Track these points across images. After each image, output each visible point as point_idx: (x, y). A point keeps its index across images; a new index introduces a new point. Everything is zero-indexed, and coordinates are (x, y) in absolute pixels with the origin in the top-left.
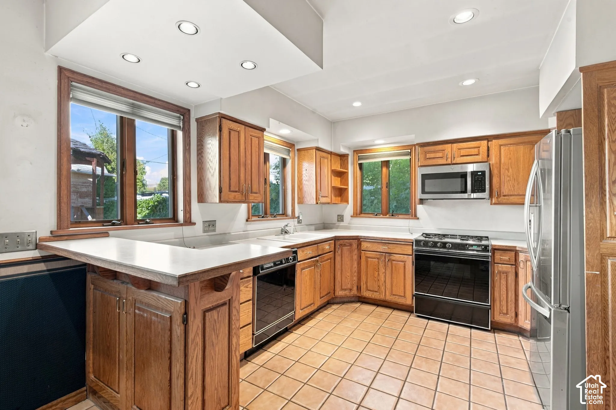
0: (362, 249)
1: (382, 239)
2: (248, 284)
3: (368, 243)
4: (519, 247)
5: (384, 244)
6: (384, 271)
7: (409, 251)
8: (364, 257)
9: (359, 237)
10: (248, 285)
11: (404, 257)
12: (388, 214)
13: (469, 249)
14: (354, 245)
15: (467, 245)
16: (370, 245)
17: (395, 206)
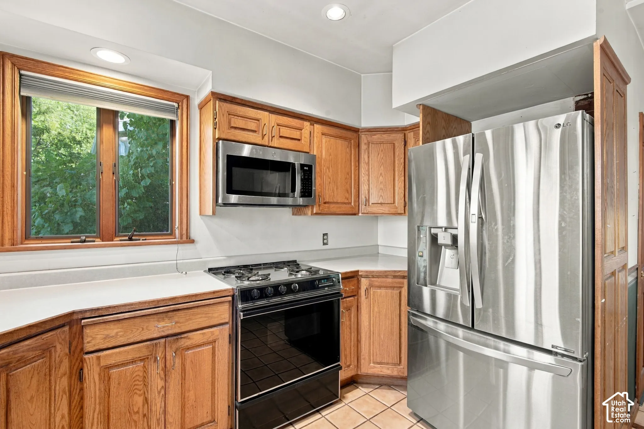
0: (89, 347)
1: (156, 304)
3: (112, 326)
4: (362, 271)
5: (164, 315)
6: (161, 383)
7: (223, 316)
8: (96, 370)
9: (75, 317)
11: (212, 333)
12: (119, 236)
13: (320, 286)
14: (59, 347)
15: (315, 281)
16: (115, 331)
17: (81, 217)
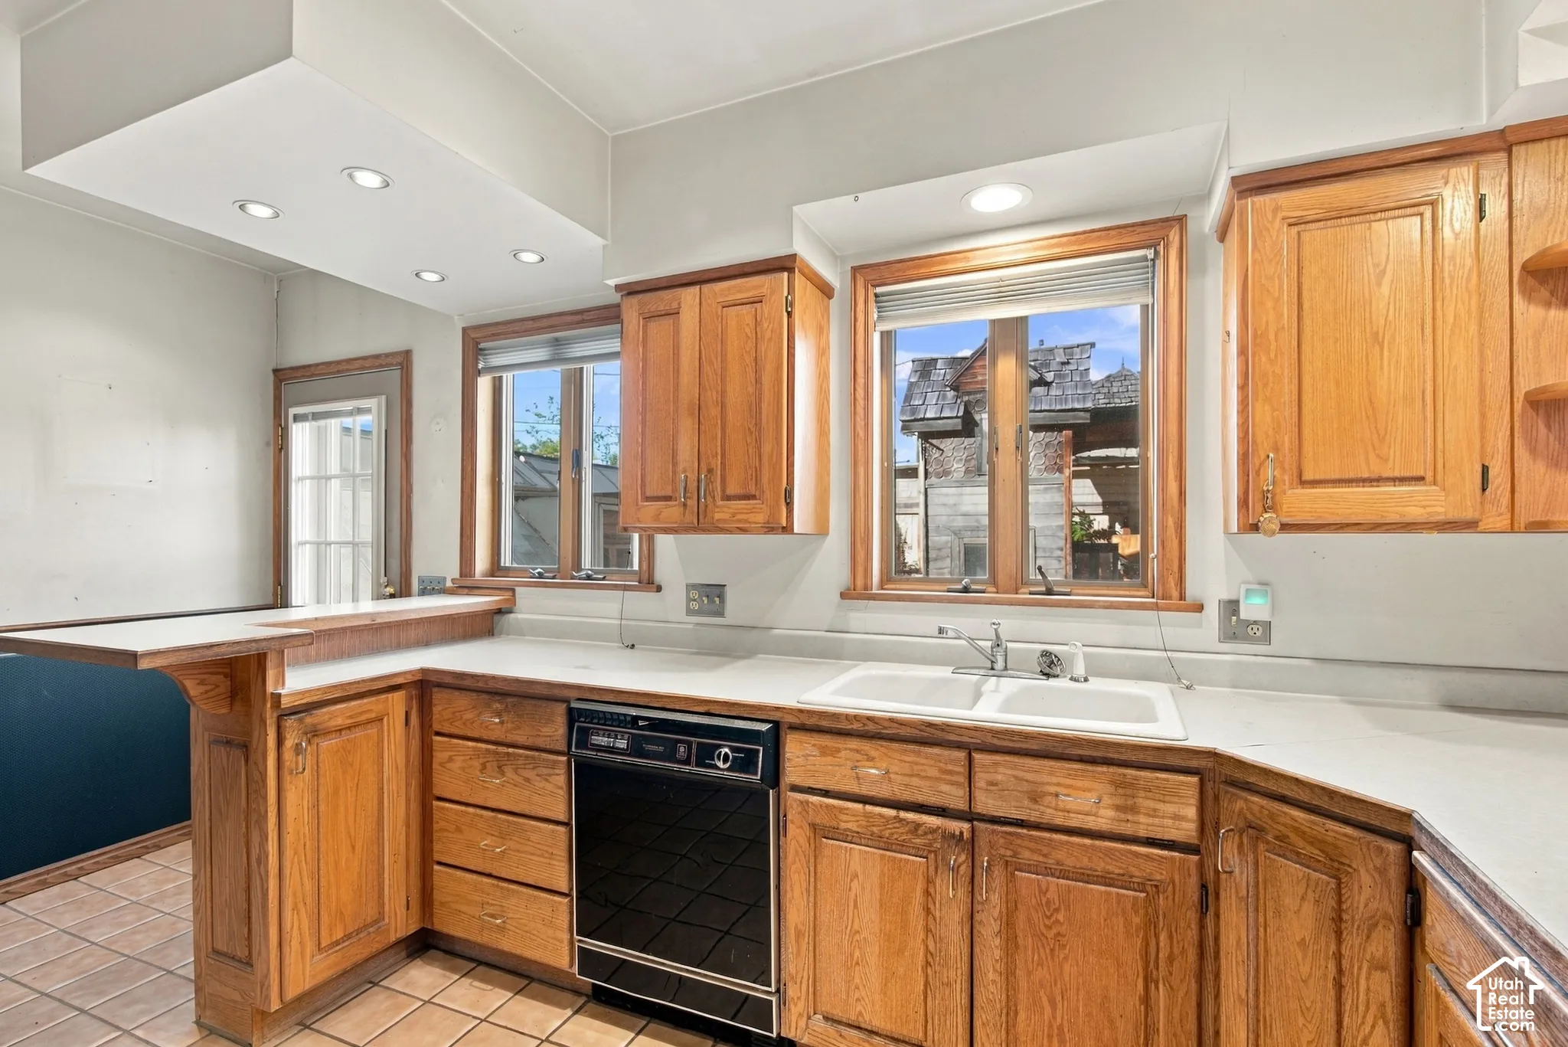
2: (551, 771)
10: (550, 775)
